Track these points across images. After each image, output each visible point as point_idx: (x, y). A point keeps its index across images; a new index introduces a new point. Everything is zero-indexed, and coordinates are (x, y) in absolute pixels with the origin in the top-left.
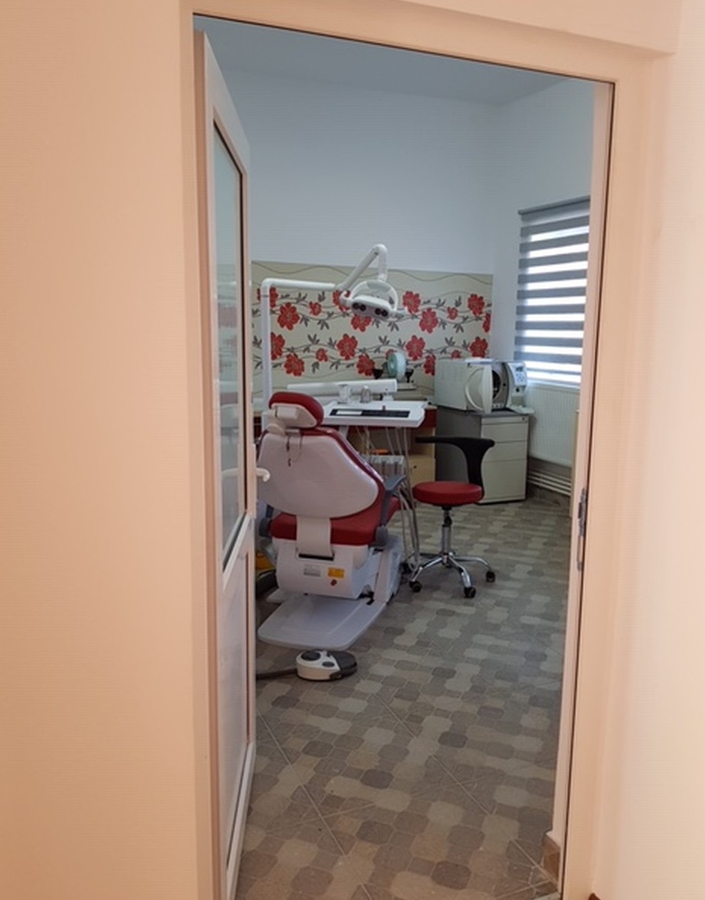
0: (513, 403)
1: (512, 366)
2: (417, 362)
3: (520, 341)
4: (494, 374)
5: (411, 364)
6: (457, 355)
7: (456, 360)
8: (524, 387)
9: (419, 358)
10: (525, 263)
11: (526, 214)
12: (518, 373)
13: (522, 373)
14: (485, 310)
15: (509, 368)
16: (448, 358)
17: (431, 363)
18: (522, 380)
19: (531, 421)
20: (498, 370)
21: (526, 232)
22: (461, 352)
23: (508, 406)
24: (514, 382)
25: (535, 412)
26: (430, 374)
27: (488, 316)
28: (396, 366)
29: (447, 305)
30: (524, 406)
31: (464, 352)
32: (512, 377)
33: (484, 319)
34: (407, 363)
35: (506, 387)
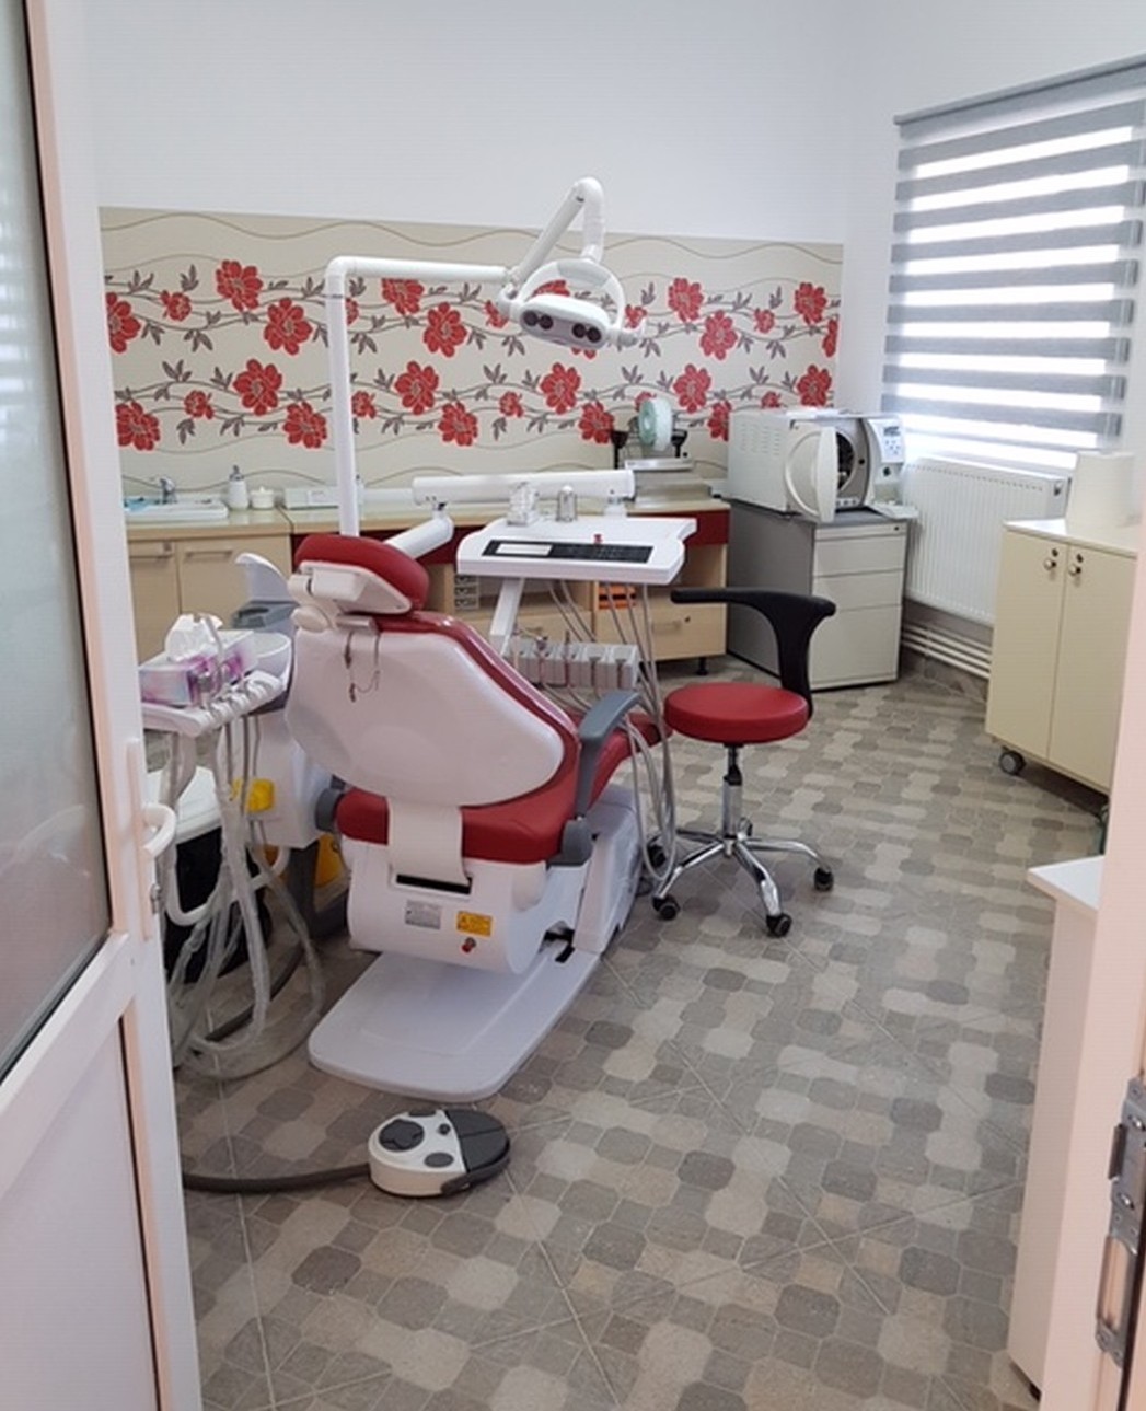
0: (878, 497)
1: (877, 426)
2: (695, 416)
3: (892, 374)
4: (841, 439)
5: (685, 420)
6: (771, 401)
7: (768, 412)
8: (900, 465)
9: (699, 407)
10: (904, 222)
11: (910, 124)
12: (889, 438)
13: (896, 438)
14: (826, 313)
15: (871, 428)
16: (755, 407)
17: (722, 417)
18: (896, 453)
19: (912, 531)
20: (850, 431)
21: (907, 160)
22: (780, 396)
23: (867, 503)
24: (880, 458)
25: (921, 513)
26: (720, 438)
27: (833, 325)
28: (653, 424)
29: (753, 305)
30: (899, 503)
31: (785, 396)
32: (877, 445)
33: (826, 330)
34: (675, 418)
35: (865, 465)
